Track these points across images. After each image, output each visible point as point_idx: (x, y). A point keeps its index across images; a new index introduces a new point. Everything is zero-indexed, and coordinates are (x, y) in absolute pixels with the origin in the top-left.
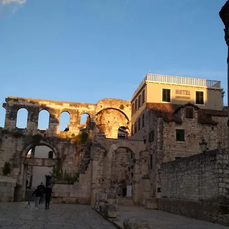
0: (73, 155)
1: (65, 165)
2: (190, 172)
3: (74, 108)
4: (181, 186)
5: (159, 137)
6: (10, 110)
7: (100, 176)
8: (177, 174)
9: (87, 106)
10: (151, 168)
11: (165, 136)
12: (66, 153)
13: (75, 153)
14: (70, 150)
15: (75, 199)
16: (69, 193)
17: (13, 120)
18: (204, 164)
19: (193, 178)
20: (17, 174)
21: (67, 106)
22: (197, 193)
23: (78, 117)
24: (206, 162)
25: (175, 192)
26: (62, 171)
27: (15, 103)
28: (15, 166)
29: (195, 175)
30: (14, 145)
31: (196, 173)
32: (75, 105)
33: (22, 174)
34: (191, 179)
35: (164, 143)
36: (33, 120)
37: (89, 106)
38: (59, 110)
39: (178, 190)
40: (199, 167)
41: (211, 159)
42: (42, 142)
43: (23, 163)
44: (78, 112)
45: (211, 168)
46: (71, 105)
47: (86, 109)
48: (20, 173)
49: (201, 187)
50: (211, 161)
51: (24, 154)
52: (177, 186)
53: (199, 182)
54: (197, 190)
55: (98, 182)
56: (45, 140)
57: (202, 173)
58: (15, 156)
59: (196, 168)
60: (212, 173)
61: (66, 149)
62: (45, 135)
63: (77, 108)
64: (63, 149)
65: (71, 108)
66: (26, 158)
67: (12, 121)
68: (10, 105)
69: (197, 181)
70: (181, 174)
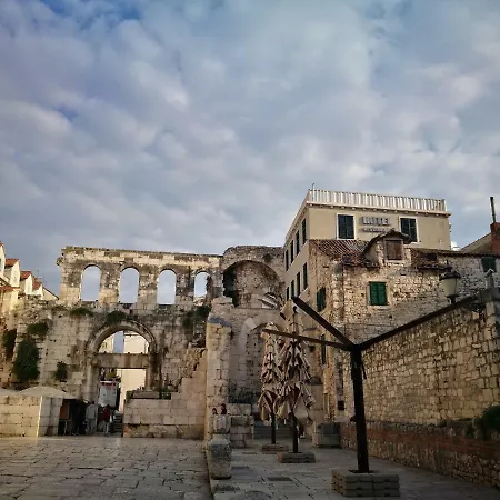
0: (180, 347)
1: (167, 365)
2: (410, 359)
3: (182, 263)
4: (392, 394)
5: (336, 297)
6: (70, 271)
7: (221, 382)
8: (380, 369)
9: (206, 260)
10: (324, 362)
11: (348, 295)
12: (168, 342)
13: (184, 342)
14: (177, 337)
15: (174, 428)
16: (162, 417)
17: (75, 286)
18: (450, 335)
19: (420, 372)
20: (79, 382)
21: (170, 260)
22: (435, 407)
23: (188, 278)
24: (453, 328)
25: (376, 408)
26: (161, 376)
27: (79, 257)
28: (75, 368)
29: (425, 366)
30: (73, 330)
31: (429, 359)
32: (186, 257)
33: (89, 383)
34: (415, 375)
35: (348, 309)
36: (111, 286)
37: (210, 259)
38: (156, 268)
39: (384, 402)
40: (437, 344)
41: (468, 317)
42: (124, 324)
43: (91, 364)
44: (190, 271)
45: (470, 341)
46: (176, 259)
47: (203, 264)
48: (84, 381)
49: (443, 393)
50: (471, 321)
51: (92, 346)
52: (380, 395)
53: (437, 381)
54: (433, 400)
55: (218, 393)
56: (128, 320)
57: (444, 358)
58: (75, 349)
59: (426, 347)
60: (475, 353)
61: (169, 336)
62: (131, 311)
63: (188, 264)
64: (163, 336)
65: (177, 263)
66: (96, 354)
67: (72, 289)
68: (70, 261)
69: (433, 378)
70: (389, 366)
